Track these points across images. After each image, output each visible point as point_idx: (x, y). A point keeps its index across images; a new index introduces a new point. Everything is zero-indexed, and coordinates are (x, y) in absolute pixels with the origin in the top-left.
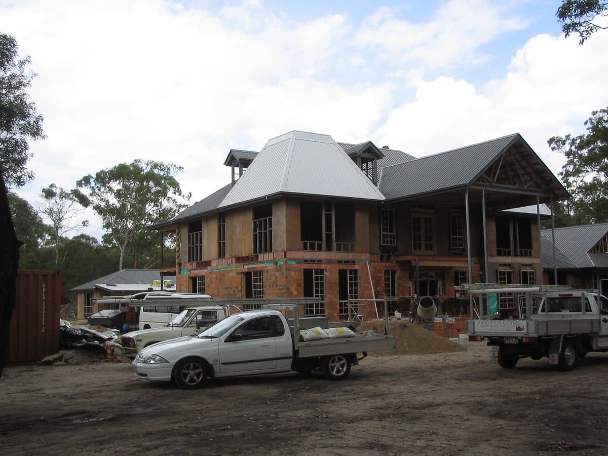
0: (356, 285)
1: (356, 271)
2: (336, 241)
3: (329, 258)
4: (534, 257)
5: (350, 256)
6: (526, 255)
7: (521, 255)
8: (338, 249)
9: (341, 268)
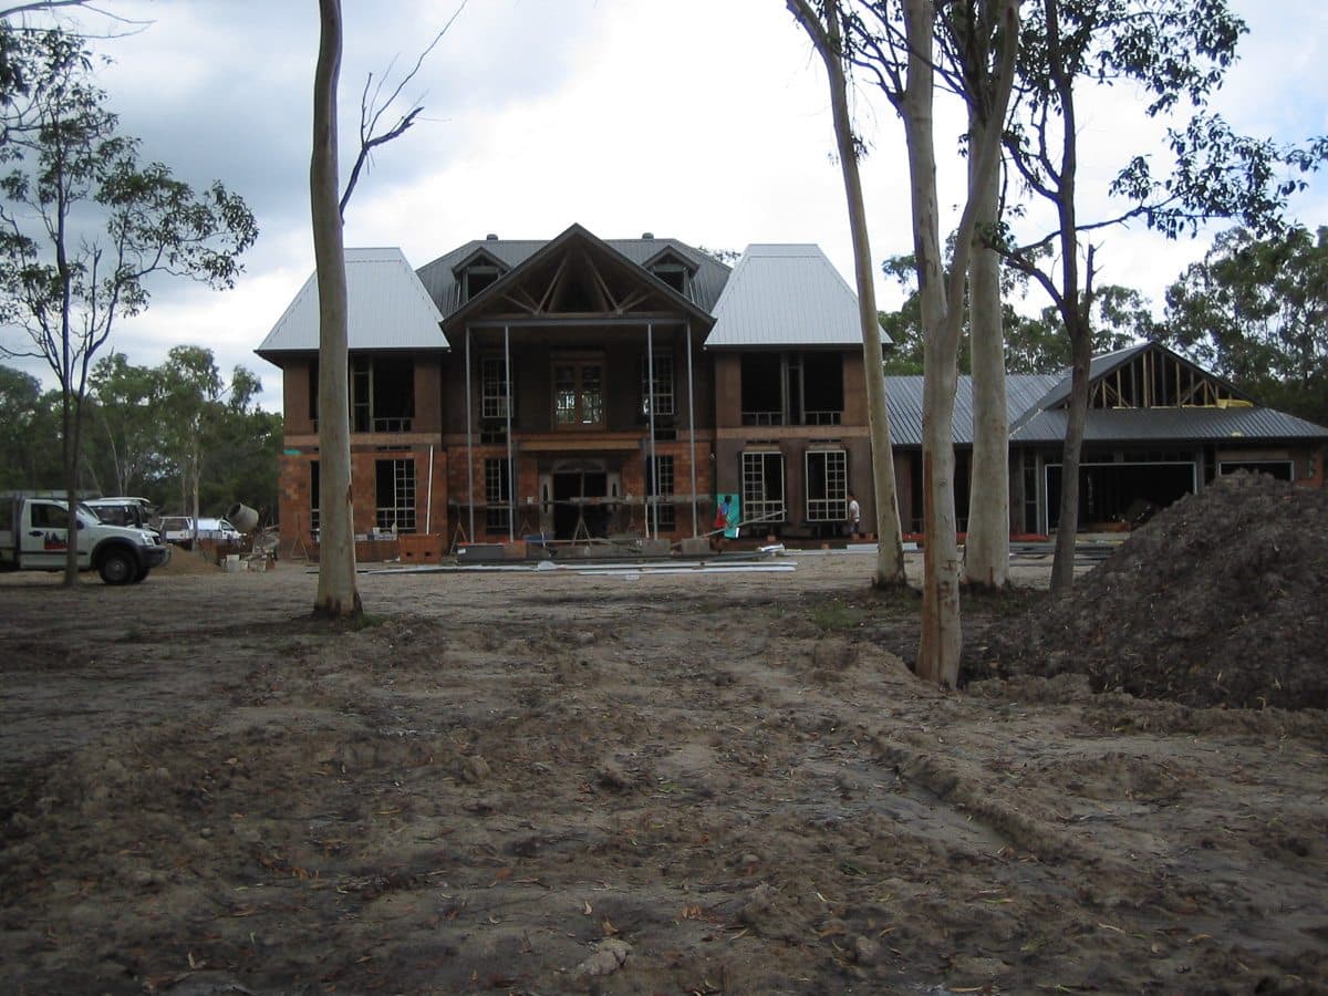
0: (411, 484)
1: (410, 463)
2: (375, 416)
3: (360, 443)
4: (847, 426)
5: (400, 438)
6: (825, 421)
7: (811, 421)
8: (380, 428)
9: (380, 458)
